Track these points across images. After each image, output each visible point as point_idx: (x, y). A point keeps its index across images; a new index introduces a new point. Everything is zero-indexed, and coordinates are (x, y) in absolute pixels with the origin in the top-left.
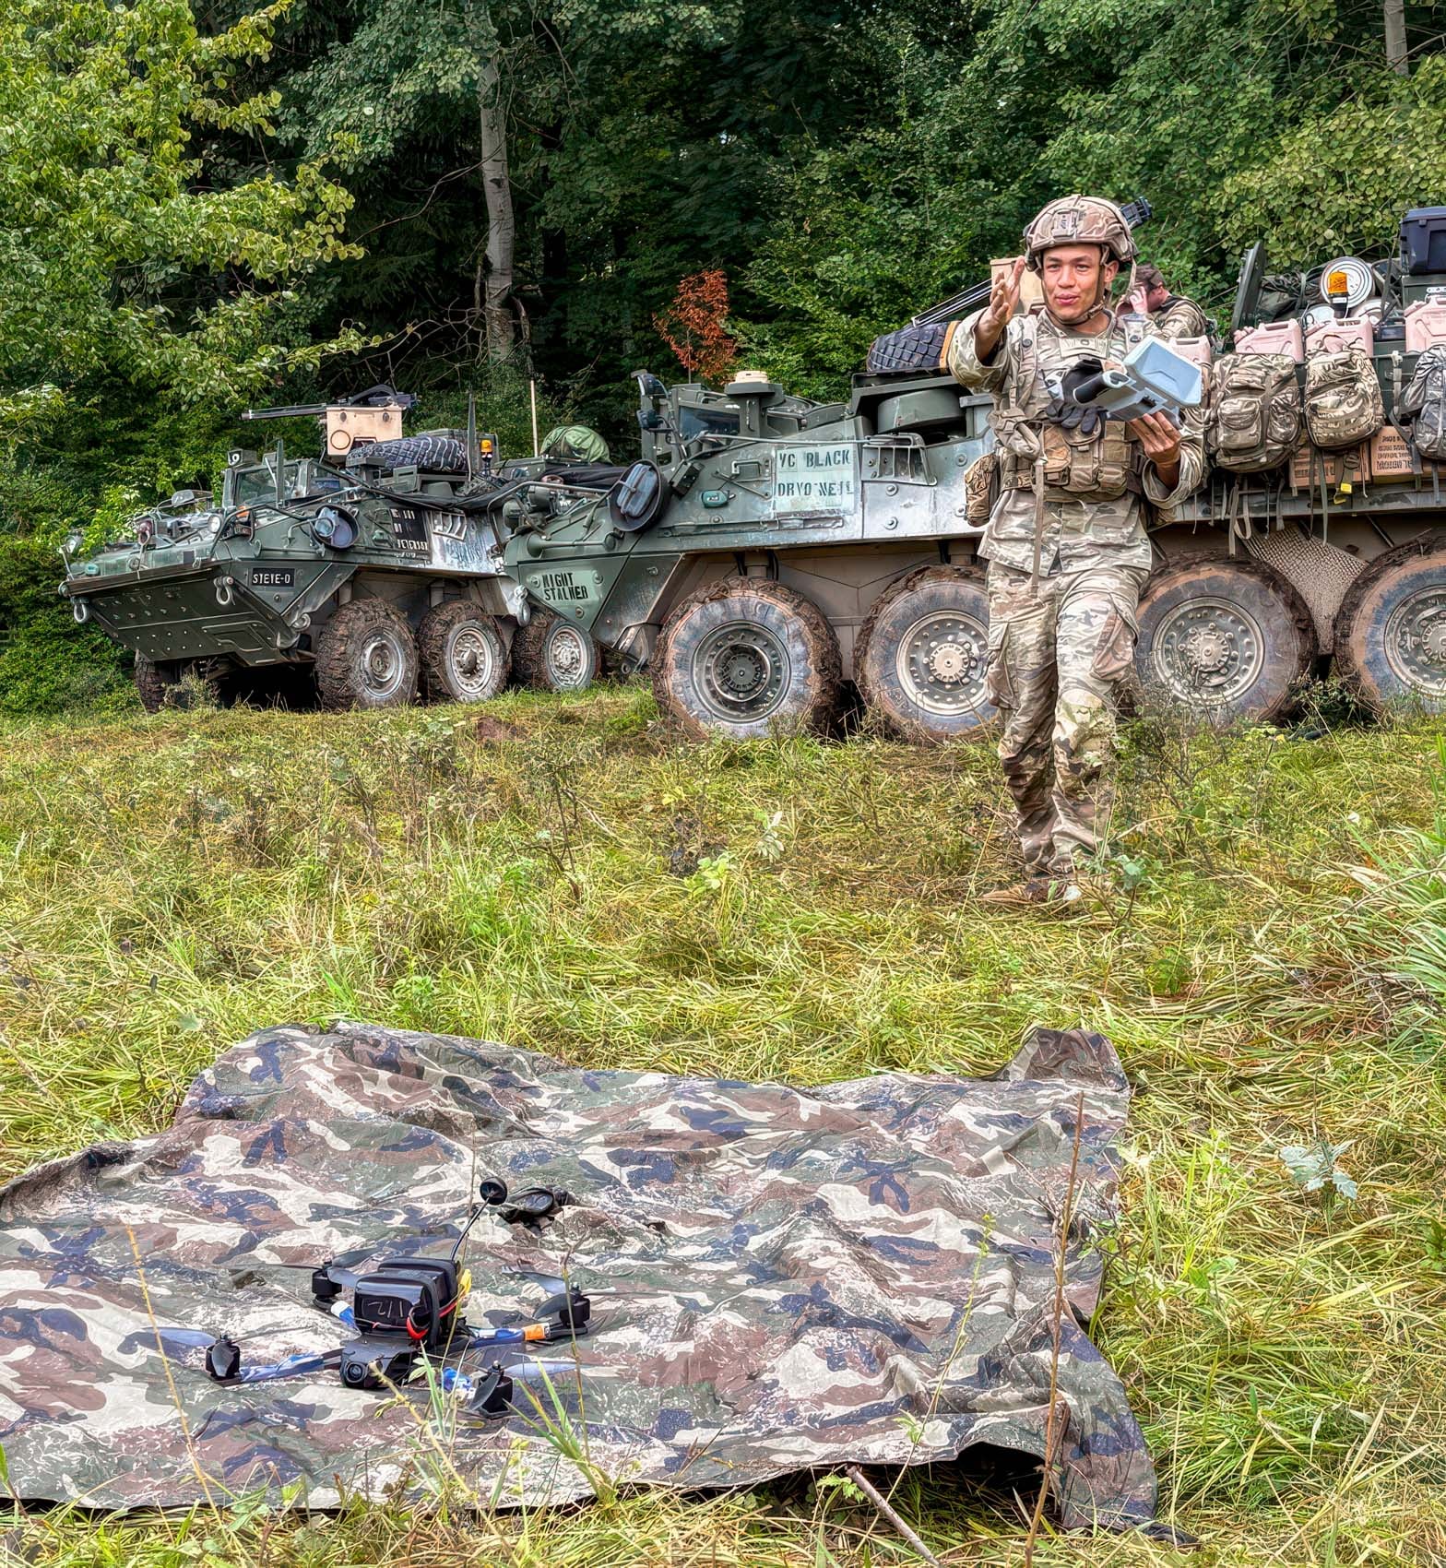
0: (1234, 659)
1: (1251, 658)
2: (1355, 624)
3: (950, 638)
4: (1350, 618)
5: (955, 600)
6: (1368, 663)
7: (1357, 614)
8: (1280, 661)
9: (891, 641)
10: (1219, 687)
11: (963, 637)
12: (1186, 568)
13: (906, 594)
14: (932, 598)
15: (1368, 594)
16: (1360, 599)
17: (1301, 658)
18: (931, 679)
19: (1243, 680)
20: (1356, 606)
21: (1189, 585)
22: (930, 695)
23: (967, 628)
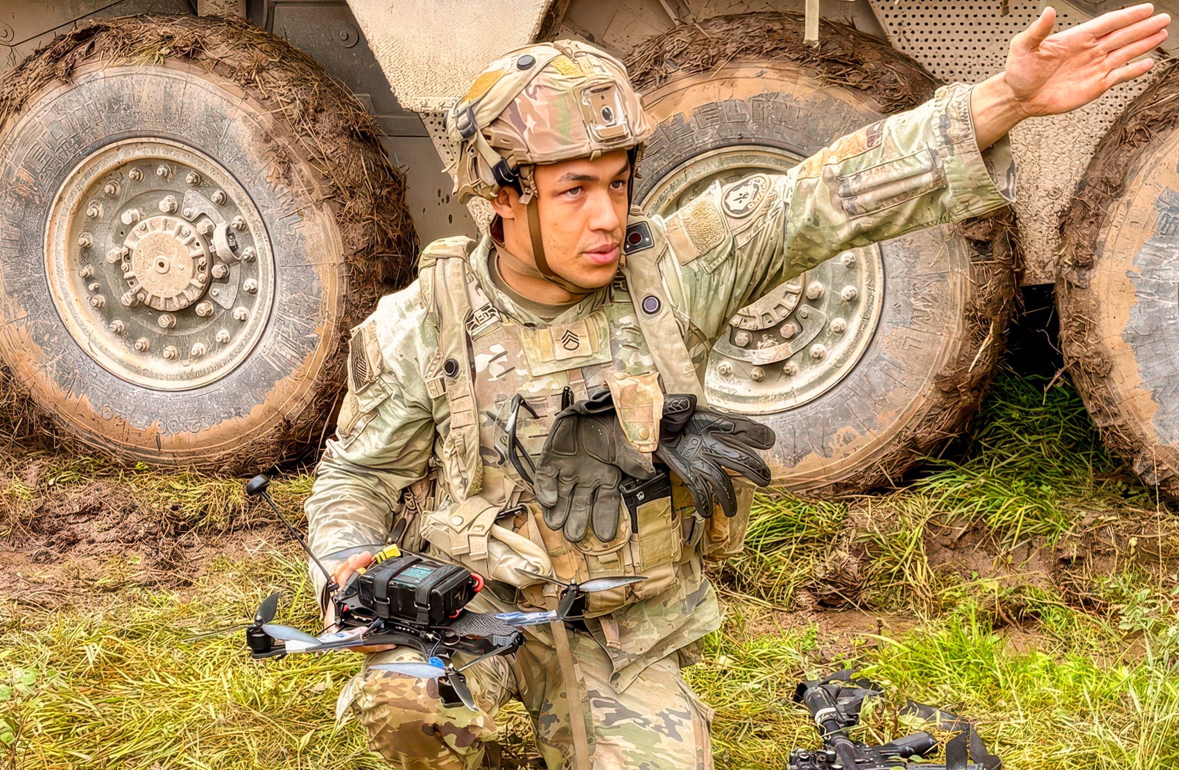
0: (815, 301)
1: (853, 301)
2: (1108, 236)
3: (165, 204)
4: (1098, 220)
5: (167, 114)
6: (1133, 339)
7: (1117, 212)
8: (917, 317)
9: (28, 203)
10: (775, 369)
11: (195, 203)
12: (705, 68)
13: (54, 91)
14: (113, 104)
15: (1147, 160)
16: (1127, 172)
17: (972, 316)
18: (126, 299)
19: (834, 352)
20: (1116, 189)
21: (710, 112)
22: (127, 336)
23: (200, 182)
